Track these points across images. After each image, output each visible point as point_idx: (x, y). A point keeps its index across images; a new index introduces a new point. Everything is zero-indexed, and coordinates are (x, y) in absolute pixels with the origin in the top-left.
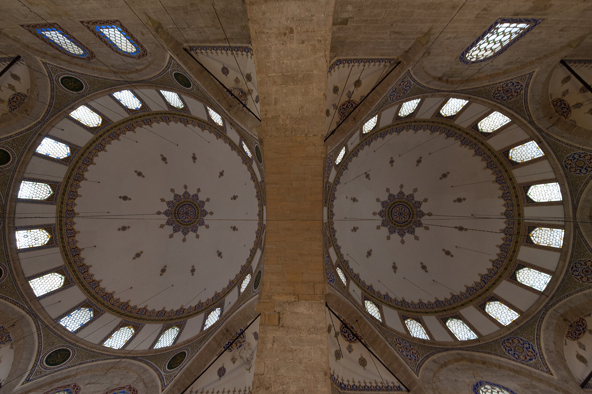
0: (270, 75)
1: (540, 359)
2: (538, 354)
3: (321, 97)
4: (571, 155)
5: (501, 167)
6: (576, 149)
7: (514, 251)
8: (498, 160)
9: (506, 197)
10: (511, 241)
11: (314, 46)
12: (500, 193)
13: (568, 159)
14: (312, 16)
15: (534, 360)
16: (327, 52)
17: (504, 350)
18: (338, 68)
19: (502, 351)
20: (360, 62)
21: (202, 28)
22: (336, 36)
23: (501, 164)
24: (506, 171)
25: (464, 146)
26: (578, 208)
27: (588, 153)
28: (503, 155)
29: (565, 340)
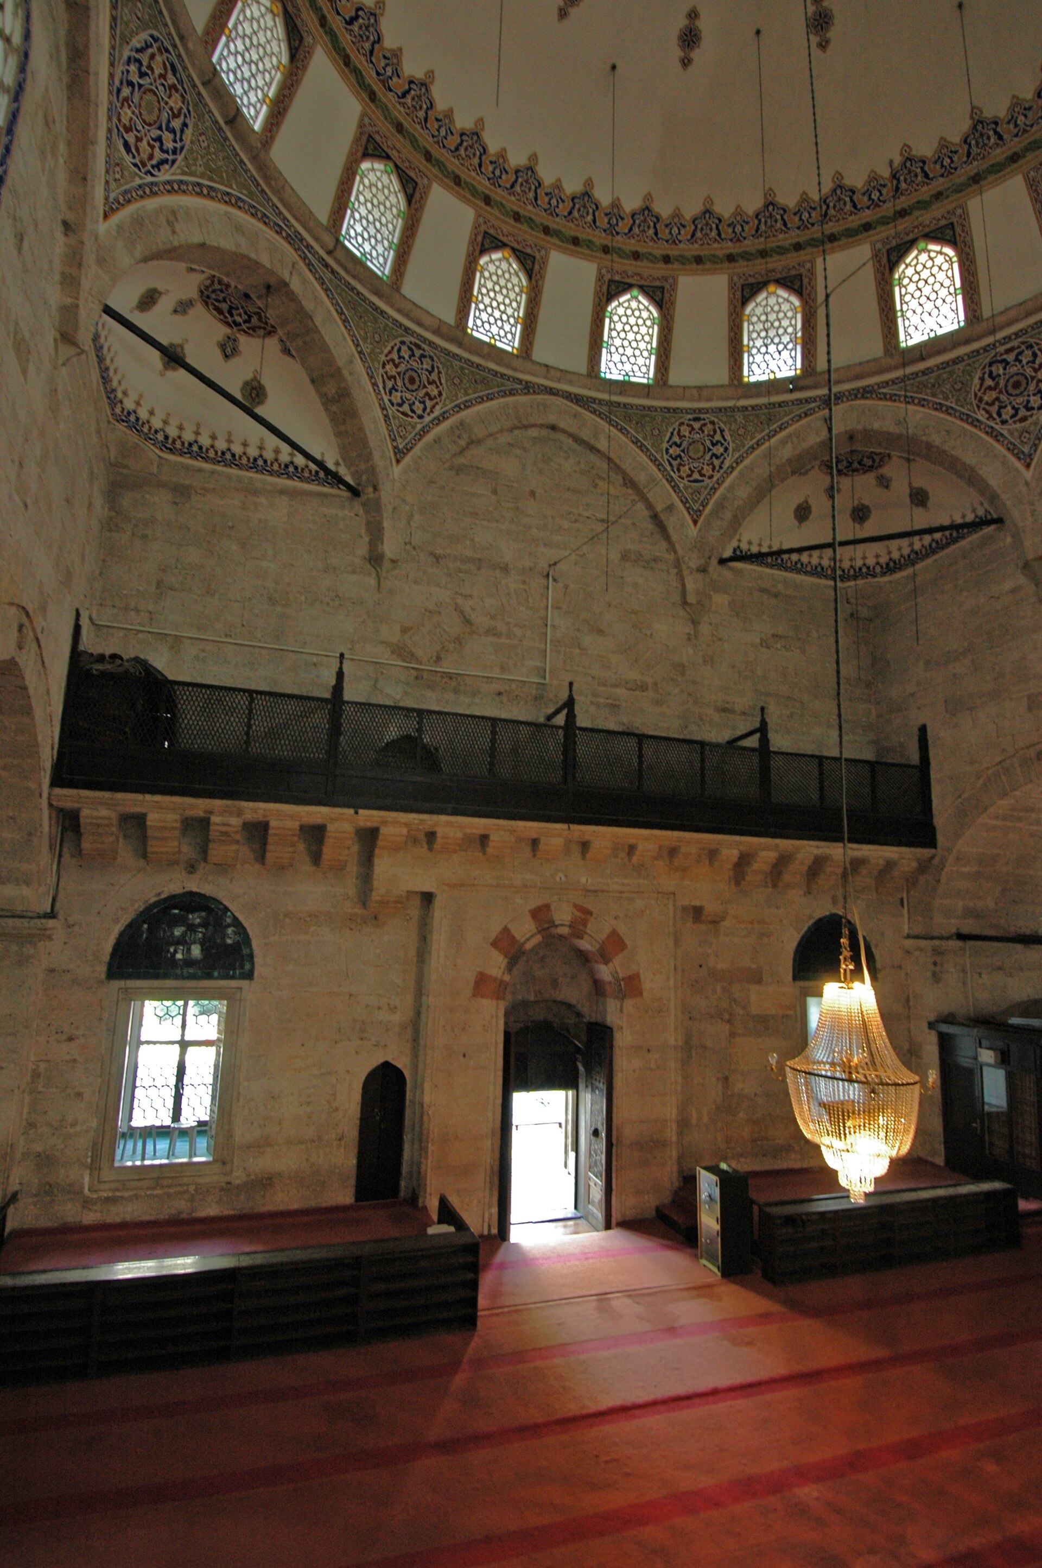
1: (138, 181)
2: (149, 179)
4: (725, 440)
5: (752, 249)
6: (737, 455)
7: (457, 181)
8: (781, 251)
9: (645, 221)
10: (494, 180)
12: (664, 209)
13: (718, 431)
15: (128, 159)
17: (136, 42)
19: (134, 33)
23: (763, 254)
24: (731, 258)
26: (579, 409)
27: (719, 475)
28: (793, 272)
29: (203, 272)
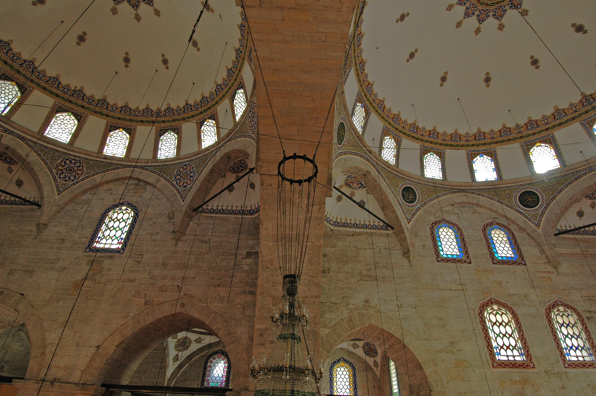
0: (311, 244)
3: (265, 222)
5: (15, 67)
8: (25, 77)
11: (272, 265)
14: (273, 286)
16: (261, 259)
18: (251, 207)
20: (231, 211)
21: (370, 248)
22: (255, 241)
23: (18, 72)
25: (78, 88)
